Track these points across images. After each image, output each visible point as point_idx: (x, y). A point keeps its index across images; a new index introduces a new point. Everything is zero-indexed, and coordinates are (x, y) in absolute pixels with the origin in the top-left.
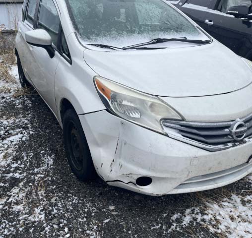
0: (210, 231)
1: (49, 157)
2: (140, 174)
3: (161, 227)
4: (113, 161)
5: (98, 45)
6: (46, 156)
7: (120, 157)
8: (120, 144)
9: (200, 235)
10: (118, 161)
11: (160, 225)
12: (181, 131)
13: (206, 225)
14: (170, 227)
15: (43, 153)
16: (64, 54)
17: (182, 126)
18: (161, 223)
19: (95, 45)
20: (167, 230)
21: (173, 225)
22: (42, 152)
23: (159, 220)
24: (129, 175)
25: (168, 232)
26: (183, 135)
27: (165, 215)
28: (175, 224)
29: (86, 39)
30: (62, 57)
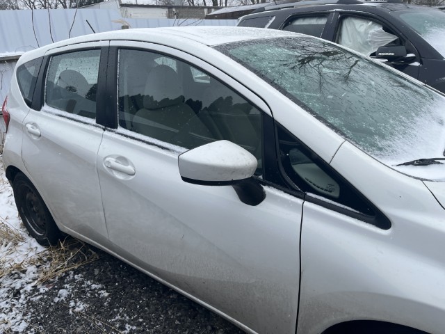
30: (307, 204)
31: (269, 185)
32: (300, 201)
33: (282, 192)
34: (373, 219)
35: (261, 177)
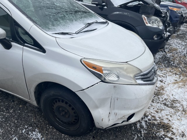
0: (156, 123)
1: (34, 133)
2: (130, 114)
3: (138, 136)
4: (110, 113)
5: (60, 33)
6: (30, 133)
7: (114, 109)
8: (113, 101)
9: (155, 128)
10: (113, 112)
11: (136, 135)
12: (142, 79)
13: (152, 121)
14: (141, 133)
15: (25, 132)
16: (26, 44)
17: (141, 76)
18: (136, 134)
19: (58, 33)
20: (141, 136)
21: (142, 131)
22: (23, 131)
23: (133, 133)
24: (122, 118)
25: (143, 136)
26: (144, 81)
27: (133, 128)
28: (142, 130)
29: (47, 30)
30: (24, 47)
31: (13, 42)
32: (22, 47)
33: (17, 44)
34: (42, 50)
35: (11, 39)
